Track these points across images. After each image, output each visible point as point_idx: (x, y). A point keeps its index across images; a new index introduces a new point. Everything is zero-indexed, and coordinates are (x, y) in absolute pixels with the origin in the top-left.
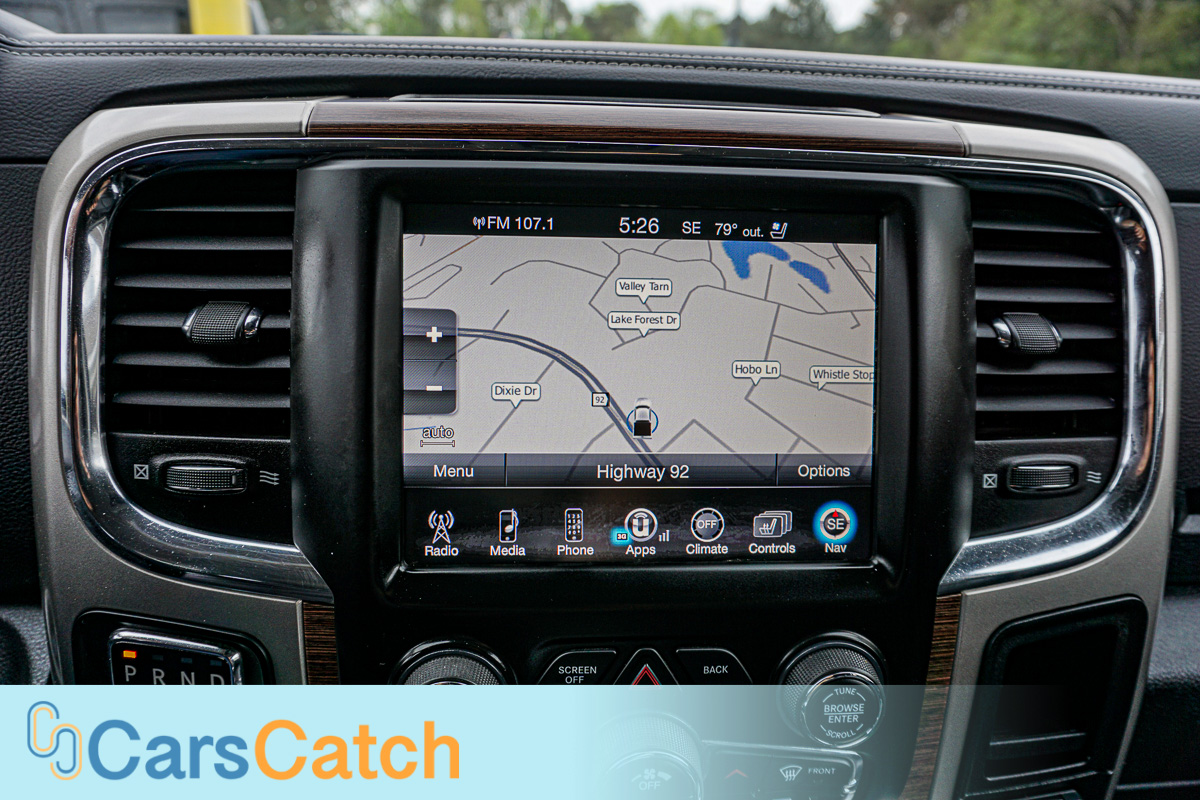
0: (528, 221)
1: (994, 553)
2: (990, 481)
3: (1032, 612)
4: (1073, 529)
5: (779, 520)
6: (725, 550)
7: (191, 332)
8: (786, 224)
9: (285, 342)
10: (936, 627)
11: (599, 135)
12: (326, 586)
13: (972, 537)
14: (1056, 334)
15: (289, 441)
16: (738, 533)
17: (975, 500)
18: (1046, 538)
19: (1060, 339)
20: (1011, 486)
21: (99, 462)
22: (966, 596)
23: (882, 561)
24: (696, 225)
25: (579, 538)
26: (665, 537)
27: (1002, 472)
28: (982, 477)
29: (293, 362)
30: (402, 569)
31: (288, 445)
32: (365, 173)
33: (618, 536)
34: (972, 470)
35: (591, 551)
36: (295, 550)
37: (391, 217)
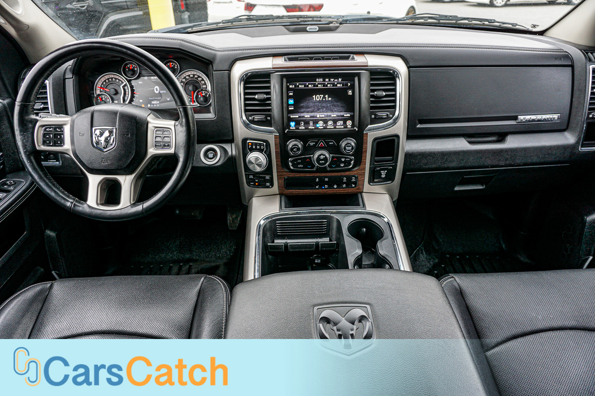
2: (373, 117)
5: (341, 123)
6: (333, 127)
7: (256, 98)
8: (341, 79)
9: (269, 99)
10: (364, 138)
12: (277, 133)
13: (369, 126)
14: (384, 93)
15: (271, 113)
16: (335, 125)
17: (371, 119)
19: (386, 94)
20: (376, 117)
21: (244, 118)
22: (368, 133)
23: (355, 128)
24: (328, 79)
25: (312, 126)
26: (324, 125)
27: (375, 115)
29: (271, 102)
30: (287, 130)
32: (281, 75)
33: (318, 125)
34: (370, 115)
35: (314, 128)
36: (273, 128)
37: (285, 80)
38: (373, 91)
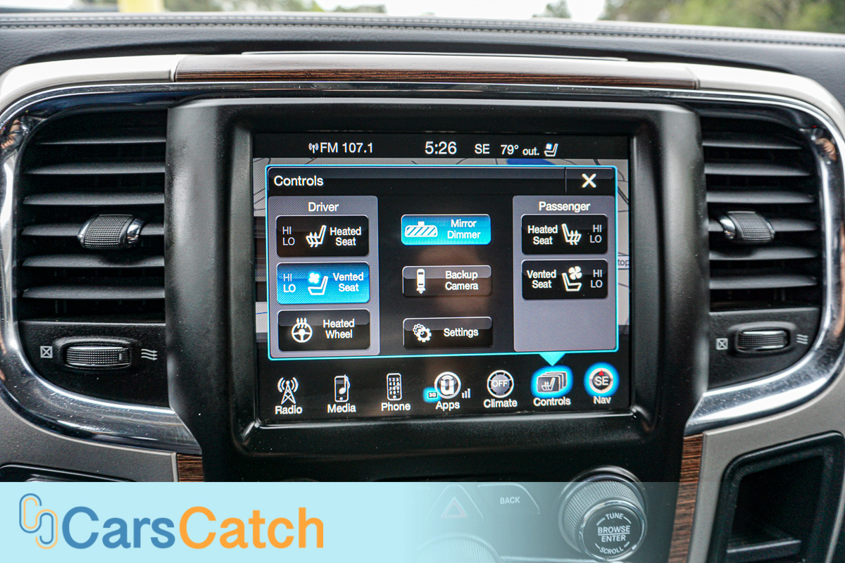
0: (352, 146)
1: (727, 401)
2: (722, 344)
3: (759, 447)
4: (788, 381)
5: (557, 379)
6: (515, 404)
7: (84, 240)
8: (556, 145)
9: (159, 246)
10: (683, 461)
11: (407, 77)
12: (195, 440)
13: (709, 389)
14: (770, 227)
15: (164, 325)
17: (711, 359)
18: (768, 388)
19: (773, 232)
20: (737, 348)
22: (707, 436)
23: (639, 409)
24: (486, 147)
25: (398, 397)
26: (467, 394)
27: (731, 337)
28: (715, 341)
29: (167, 262)
30: (257, 425)
31: (164, 328)
32: (222, 109)
33: (430, 395)
34: (708, 335)
35: (407, 407)
36: (171, 412)
37: (243, 144)
38: (717, 212)
